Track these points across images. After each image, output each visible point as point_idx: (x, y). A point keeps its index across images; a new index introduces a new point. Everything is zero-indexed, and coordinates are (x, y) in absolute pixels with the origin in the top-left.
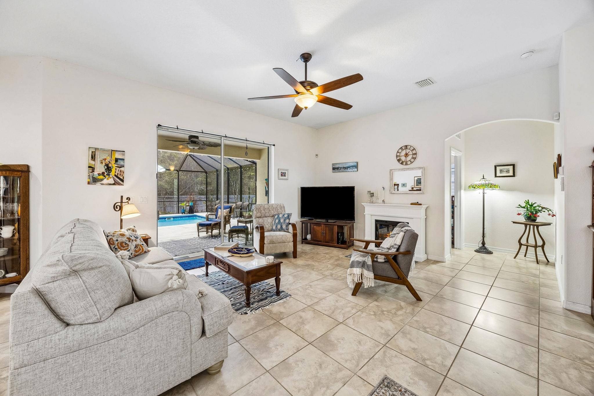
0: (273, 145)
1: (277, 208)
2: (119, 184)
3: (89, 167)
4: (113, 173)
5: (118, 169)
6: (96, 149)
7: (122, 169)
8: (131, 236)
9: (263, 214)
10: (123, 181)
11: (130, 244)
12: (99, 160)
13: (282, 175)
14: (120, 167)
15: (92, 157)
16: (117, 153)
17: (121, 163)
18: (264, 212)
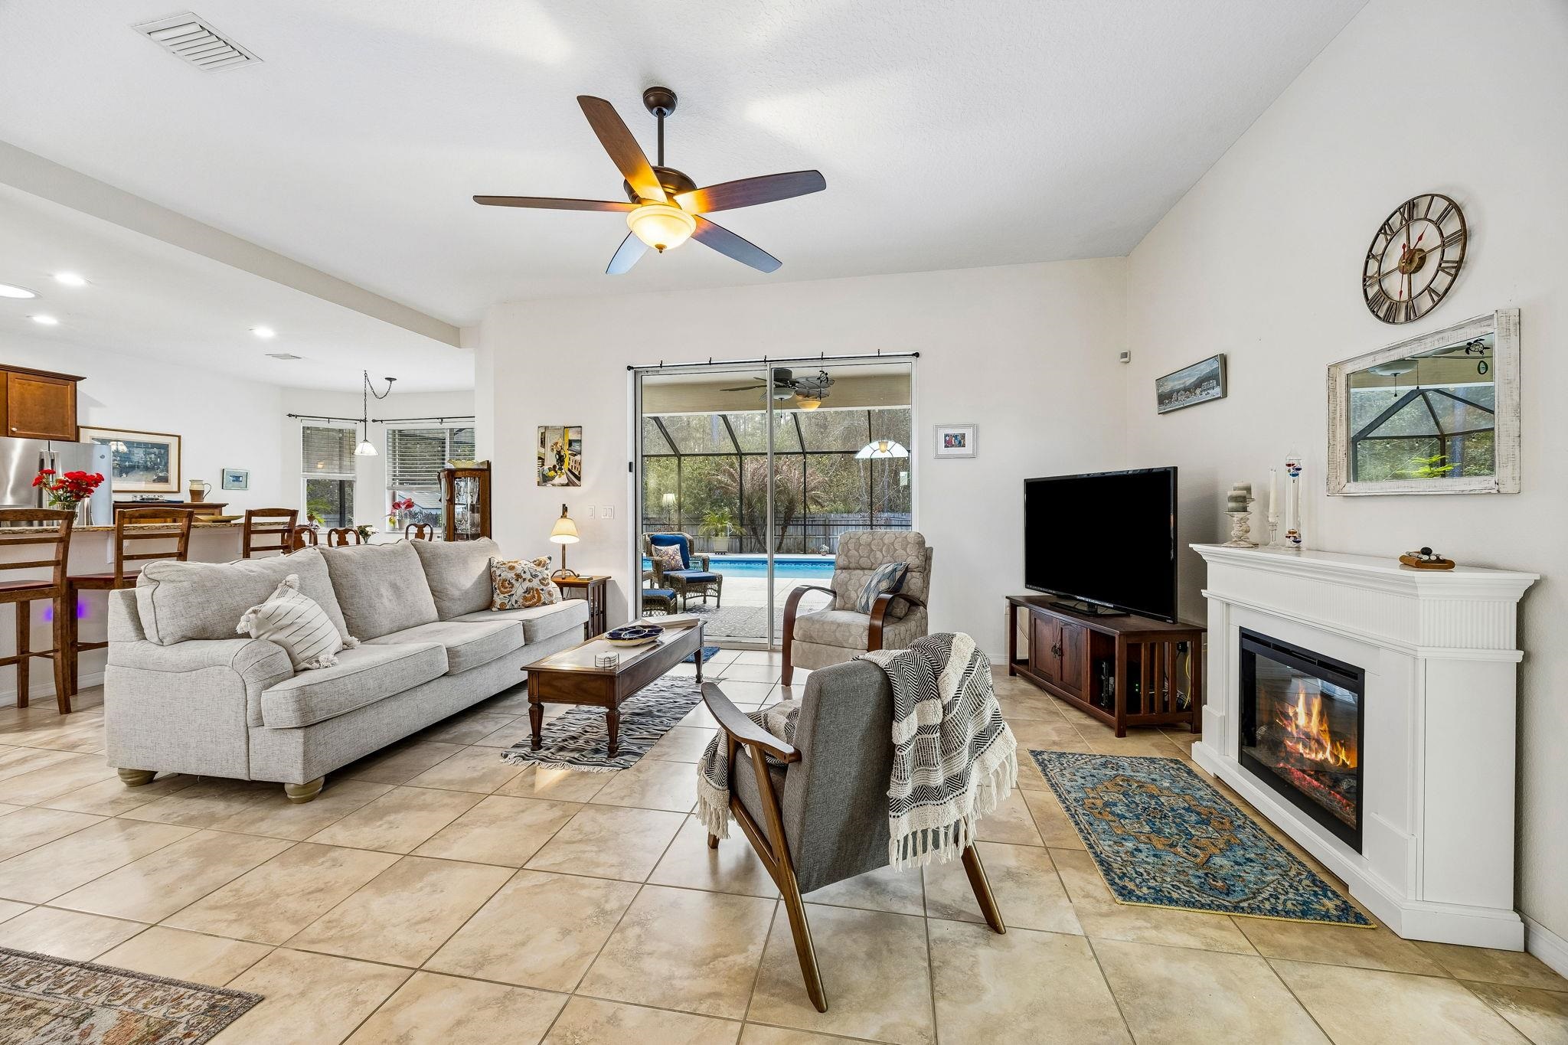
0: (914, 355)
1: (893, 544)
2: (574, 485)
3: (539, 458)
4: (565, 467)
5: (572, 458)
6: (546, 428)
7: (578, 458)
8: (525, 572)
9: (852, 560)
10: (579, 479)
11: (516, 584)
12: (549, 445)
13: (948, 444)
14: (575, 455)
15: (542, 442)
16: (571, 430)
17: (576, 447)
18: (856, 553)
